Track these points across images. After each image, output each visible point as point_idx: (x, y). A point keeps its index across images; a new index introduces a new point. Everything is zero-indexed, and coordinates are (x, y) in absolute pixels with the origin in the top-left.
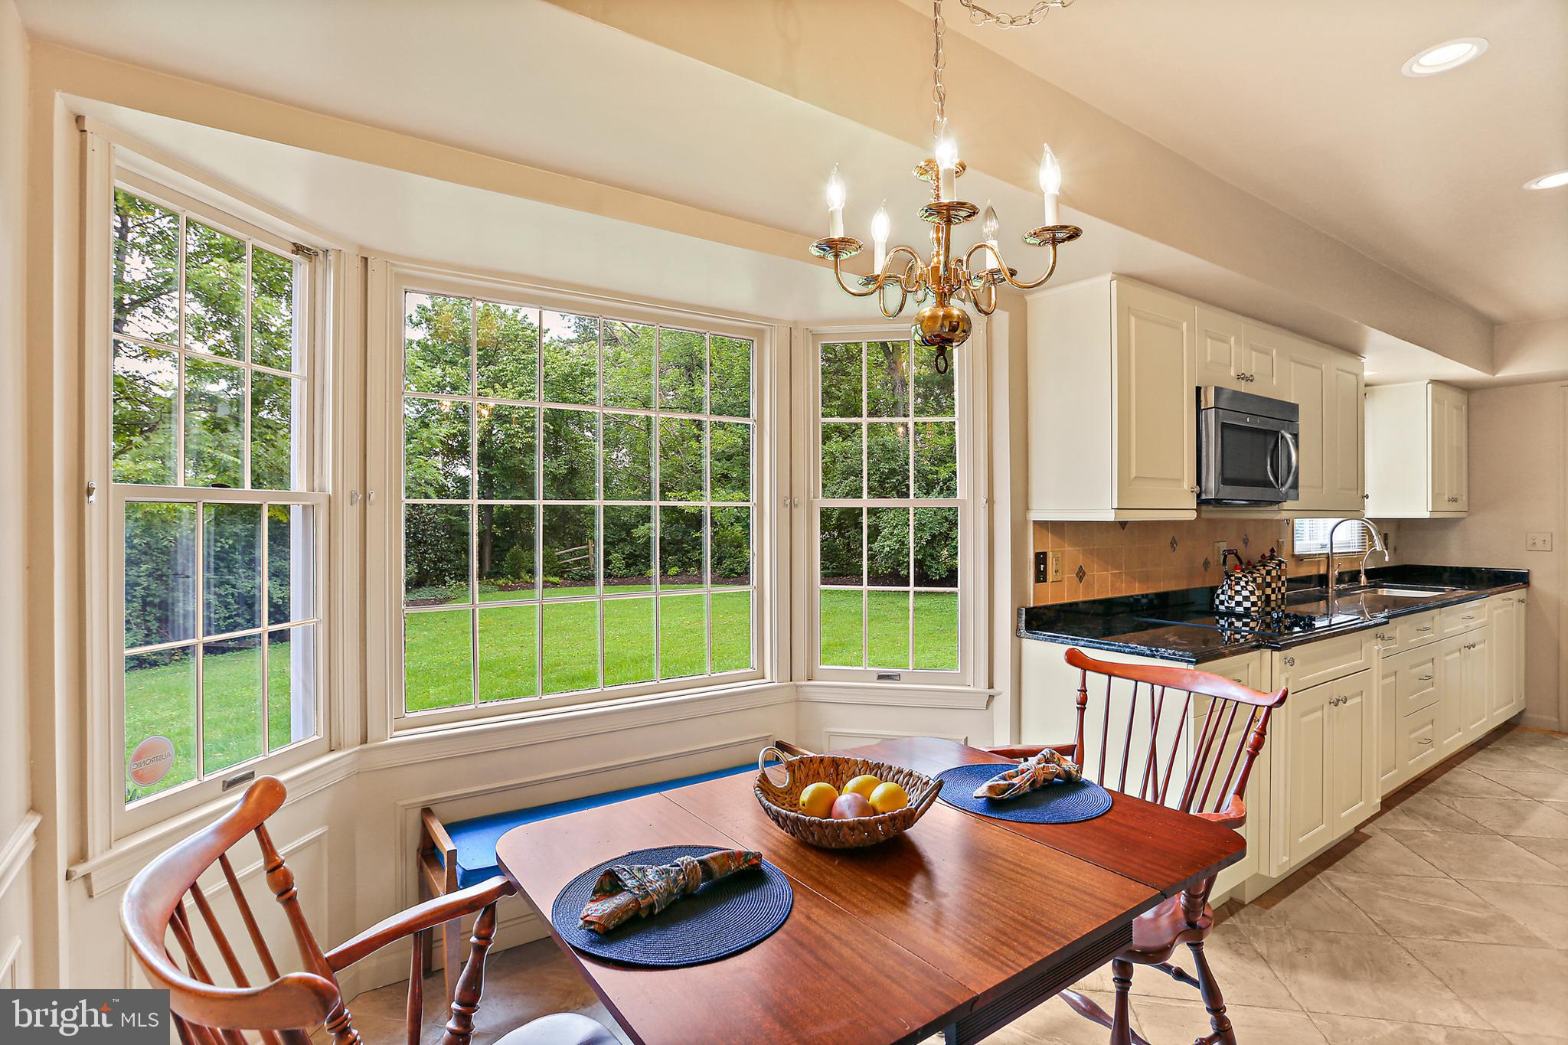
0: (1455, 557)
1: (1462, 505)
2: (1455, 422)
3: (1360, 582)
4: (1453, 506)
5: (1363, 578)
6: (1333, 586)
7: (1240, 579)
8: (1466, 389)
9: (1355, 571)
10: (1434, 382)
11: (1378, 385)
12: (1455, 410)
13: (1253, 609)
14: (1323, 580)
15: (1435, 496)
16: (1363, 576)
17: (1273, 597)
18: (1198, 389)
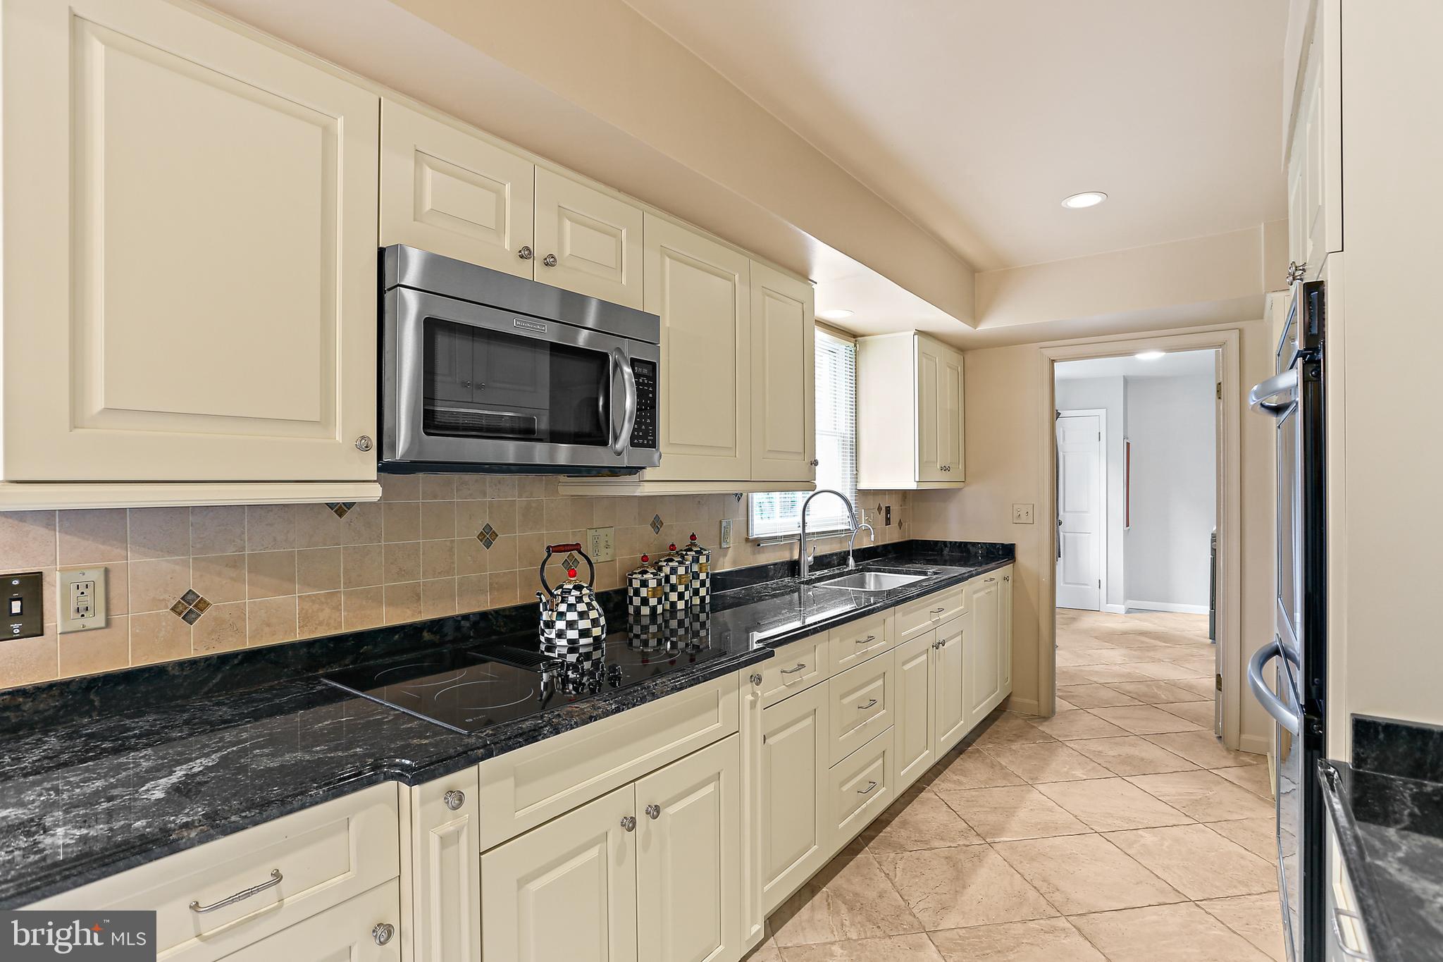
0: (953, 530)
1: (956, 474)
2: (947, 381)
3: (848, 566)
4: (945, 476)
5: (851, 561)
6: (806, 574)
7: (569, 591)
8: (961, 348)
9: (845, 552)
10: (920, 333)
11: (873, 335)
12: (948, 370)
13: (583, 641)
14: (793, 568)
15: (923, 464)
16: (851, 558)
17: (681, 605)
18: (381, 252)
